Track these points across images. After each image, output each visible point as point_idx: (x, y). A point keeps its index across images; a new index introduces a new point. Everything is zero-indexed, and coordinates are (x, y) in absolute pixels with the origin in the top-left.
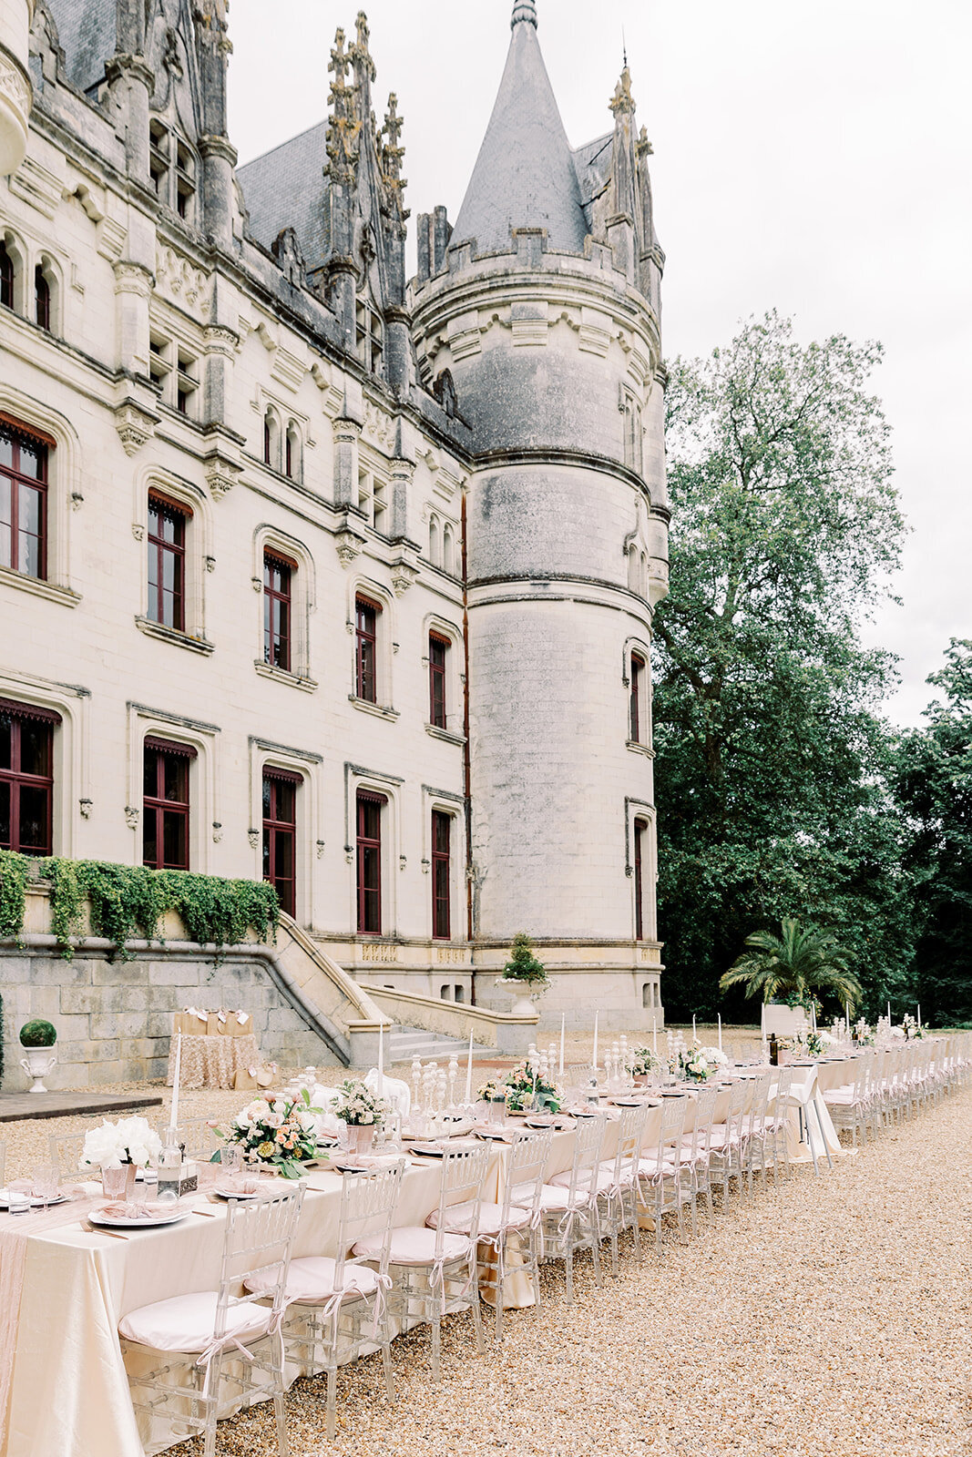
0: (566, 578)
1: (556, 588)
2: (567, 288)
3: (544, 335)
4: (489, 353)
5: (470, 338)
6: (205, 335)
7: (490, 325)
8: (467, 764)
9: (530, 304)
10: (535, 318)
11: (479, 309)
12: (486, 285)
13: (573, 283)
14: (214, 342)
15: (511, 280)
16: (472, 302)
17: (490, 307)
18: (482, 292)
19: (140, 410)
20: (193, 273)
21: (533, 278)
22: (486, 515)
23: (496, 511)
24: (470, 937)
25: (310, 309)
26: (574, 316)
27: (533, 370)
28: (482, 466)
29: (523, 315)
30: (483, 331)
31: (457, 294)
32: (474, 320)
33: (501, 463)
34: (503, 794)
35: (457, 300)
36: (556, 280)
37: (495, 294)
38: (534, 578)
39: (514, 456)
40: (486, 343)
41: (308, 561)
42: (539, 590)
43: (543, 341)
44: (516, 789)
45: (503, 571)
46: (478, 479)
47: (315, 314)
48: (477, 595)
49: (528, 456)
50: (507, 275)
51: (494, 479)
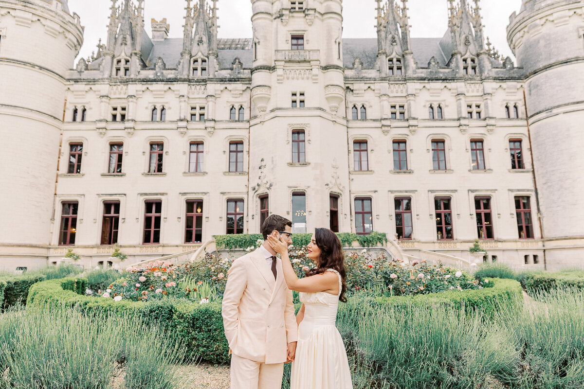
0: (558, 106)
1: (555, 111)
2: (545, 11)
3: (540, 30)
4: (525, 43)
5: (519, 40)
6: (407, 98)
7: (524, 34)
8: (534, 178)
9: (532, 23)
10: (536, 26)
11: (519, 31)
12: (519, 24)
13: (546, 9)
14: (408, 99)
15: (525, 19)
16: (517, 30)
17: (522, 29)
18: (518, 26)
19: (385, 126)
20: (401, 86)
21: (532, 15)
22: (530, 94)
23: (533, 92)
24: (542, 238)
25: (441, 73)
26: (550, 18)
27: (539, 42)
28: (527, 79)
29: (532, 27)
30: (522, 37)
31: (512, 30)
32: (518, 35)
33: (532, 76)
34: (545, 186)
35: (513, 31)
36: (540, 11)
37: (522, 25)
38: (546, 110)
39: (535, 73)
40: (524, 40)
41: (448, 138)
42: (549, 114)
43: (541, 31)
44: (549, 184)
45: (537, 111)
46: (526, 84)
47: (444, 73)
48: (531, 121)
49: (540, 71)
50: (523, 18)
51: (531, 82)
